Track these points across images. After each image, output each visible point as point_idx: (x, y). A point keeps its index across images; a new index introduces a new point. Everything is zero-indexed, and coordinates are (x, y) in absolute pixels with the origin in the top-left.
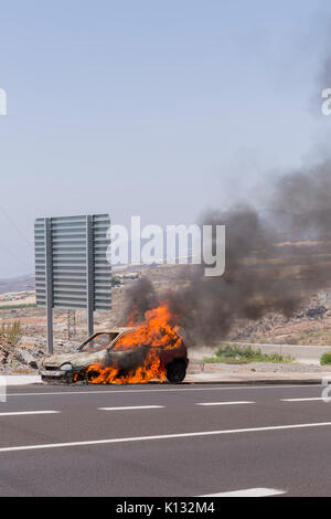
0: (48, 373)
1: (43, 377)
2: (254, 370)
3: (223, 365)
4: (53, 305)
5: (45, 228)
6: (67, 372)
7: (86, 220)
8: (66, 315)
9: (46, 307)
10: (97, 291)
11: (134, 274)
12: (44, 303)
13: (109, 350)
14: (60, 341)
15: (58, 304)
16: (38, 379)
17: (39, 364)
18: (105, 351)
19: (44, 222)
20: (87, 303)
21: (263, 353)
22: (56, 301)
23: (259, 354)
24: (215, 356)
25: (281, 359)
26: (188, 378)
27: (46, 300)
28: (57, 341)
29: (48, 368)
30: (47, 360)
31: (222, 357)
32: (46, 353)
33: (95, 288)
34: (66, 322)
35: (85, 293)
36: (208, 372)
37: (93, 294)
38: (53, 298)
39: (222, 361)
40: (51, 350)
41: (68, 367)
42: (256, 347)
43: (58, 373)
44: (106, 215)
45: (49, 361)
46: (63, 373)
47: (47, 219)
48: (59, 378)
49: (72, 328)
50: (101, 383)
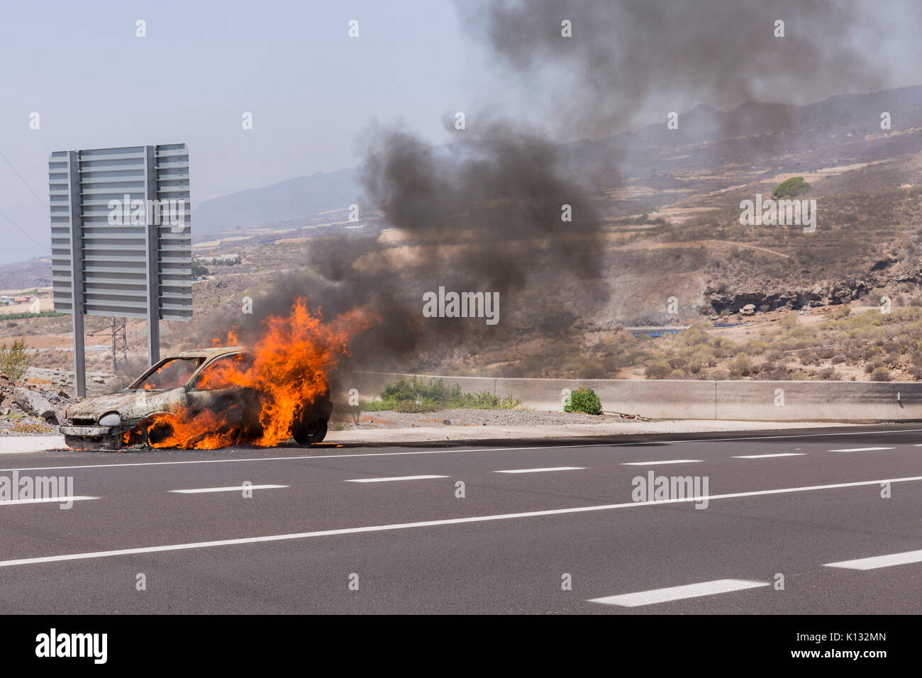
0: (77, 431)
1: (69, 439)
2: (447, 423)
3: (393, 415)
4: (85, 309)
5: (68, 170)
6: (112, 428)
7: (144, 155)
8: (109, 331)
9: (72, 311)
10: (165, 283)
11: (232, 257)
12: (68, 306)
13: (188, 389)
14: (98, 375)
15: (93, 308)
16: (58, 442)
17: (60, 416)
18: (182, 389)
19: (67, 159)
20: (147, 305)
21: (464, 392)
22: (90, 302)
23: (457, 394)
24: (379, 399)
25: (495, 403)
26: (330, 436)
27: (72, 301)
28: (93, 375)
29: (77, 422)
30: (76, 408)
31: (392, 401)
32: (74, 395)
33: (161, 278)
34: (110, 344)
35: (143, 288)
36: (366, 427)
37: (158, 290)
38: (85, 297)
39: (391, 408)
40: (83, 391)
41: (113, 420)
42: (451, 381)
43: (95, 431)
44: (181, 146)
45: (79, 408)
46: (105, 430)
47: (72, 153)
48: (97, 440)
49: (120, 355)
50: (175, 448)
